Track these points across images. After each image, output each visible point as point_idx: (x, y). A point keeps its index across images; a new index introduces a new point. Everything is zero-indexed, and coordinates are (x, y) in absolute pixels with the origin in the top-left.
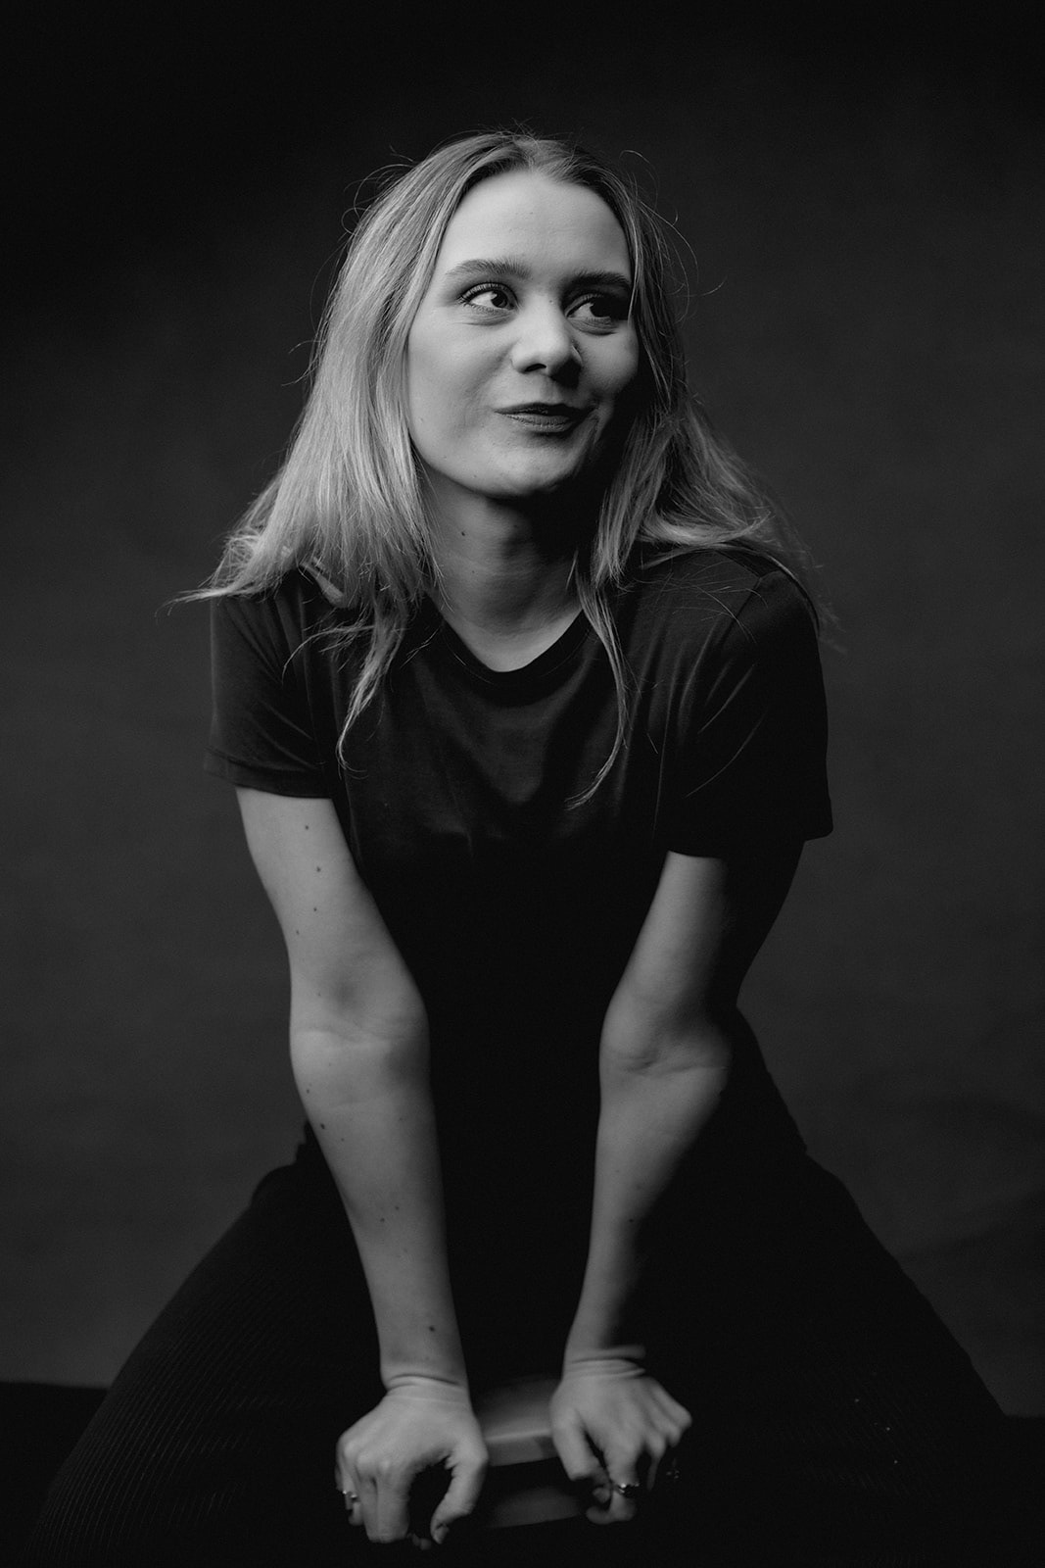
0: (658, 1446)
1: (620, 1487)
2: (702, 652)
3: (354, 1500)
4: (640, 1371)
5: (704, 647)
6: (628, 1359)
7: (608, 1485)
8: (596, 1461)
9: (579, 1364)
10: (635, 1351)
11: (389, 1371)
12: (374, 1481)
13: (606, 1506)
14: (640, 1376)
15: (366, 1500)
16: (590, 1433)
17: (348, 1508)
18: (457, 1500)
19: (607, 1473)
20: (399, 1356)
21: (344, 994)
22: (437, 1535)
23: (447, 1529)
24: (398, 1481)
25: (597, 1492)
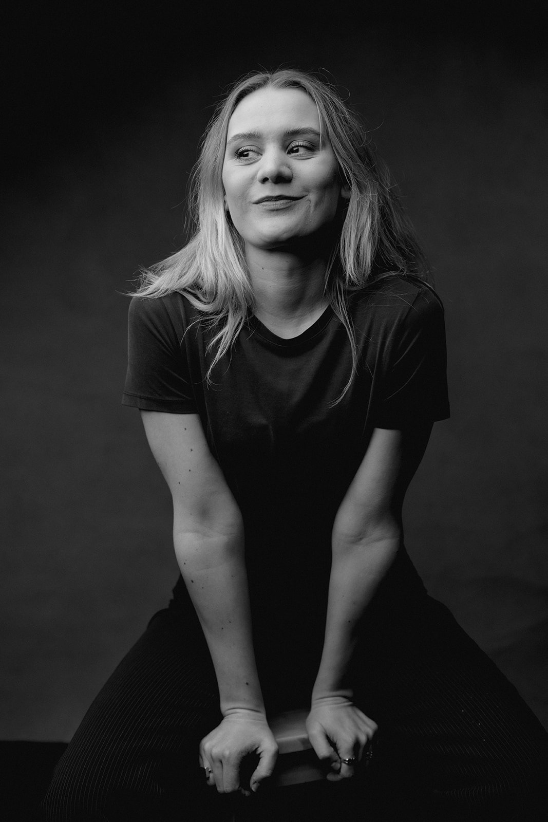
0: (363, 739)
1: (345, 760)
2: (395, 324)
3: (210, 772)
4: (350, 703)
5: (396, 321)
6: (345, 697)
7: (339, 761)
8: (332, 749)
9: (318, 701)
10: (348, 693)
11: (224, 706)
12: (221, 762)
13: (338, 771)
14: (351, 705)
15: (217, 771)
16: (328, 735)
17: (207, 776)
18: (263, 769)
19: (338, 755)
20: (230, 699)
21: (204, 513)
22: (254, 787)
23: (259, 784)
24: (234, 761)
25: (334, 764)
